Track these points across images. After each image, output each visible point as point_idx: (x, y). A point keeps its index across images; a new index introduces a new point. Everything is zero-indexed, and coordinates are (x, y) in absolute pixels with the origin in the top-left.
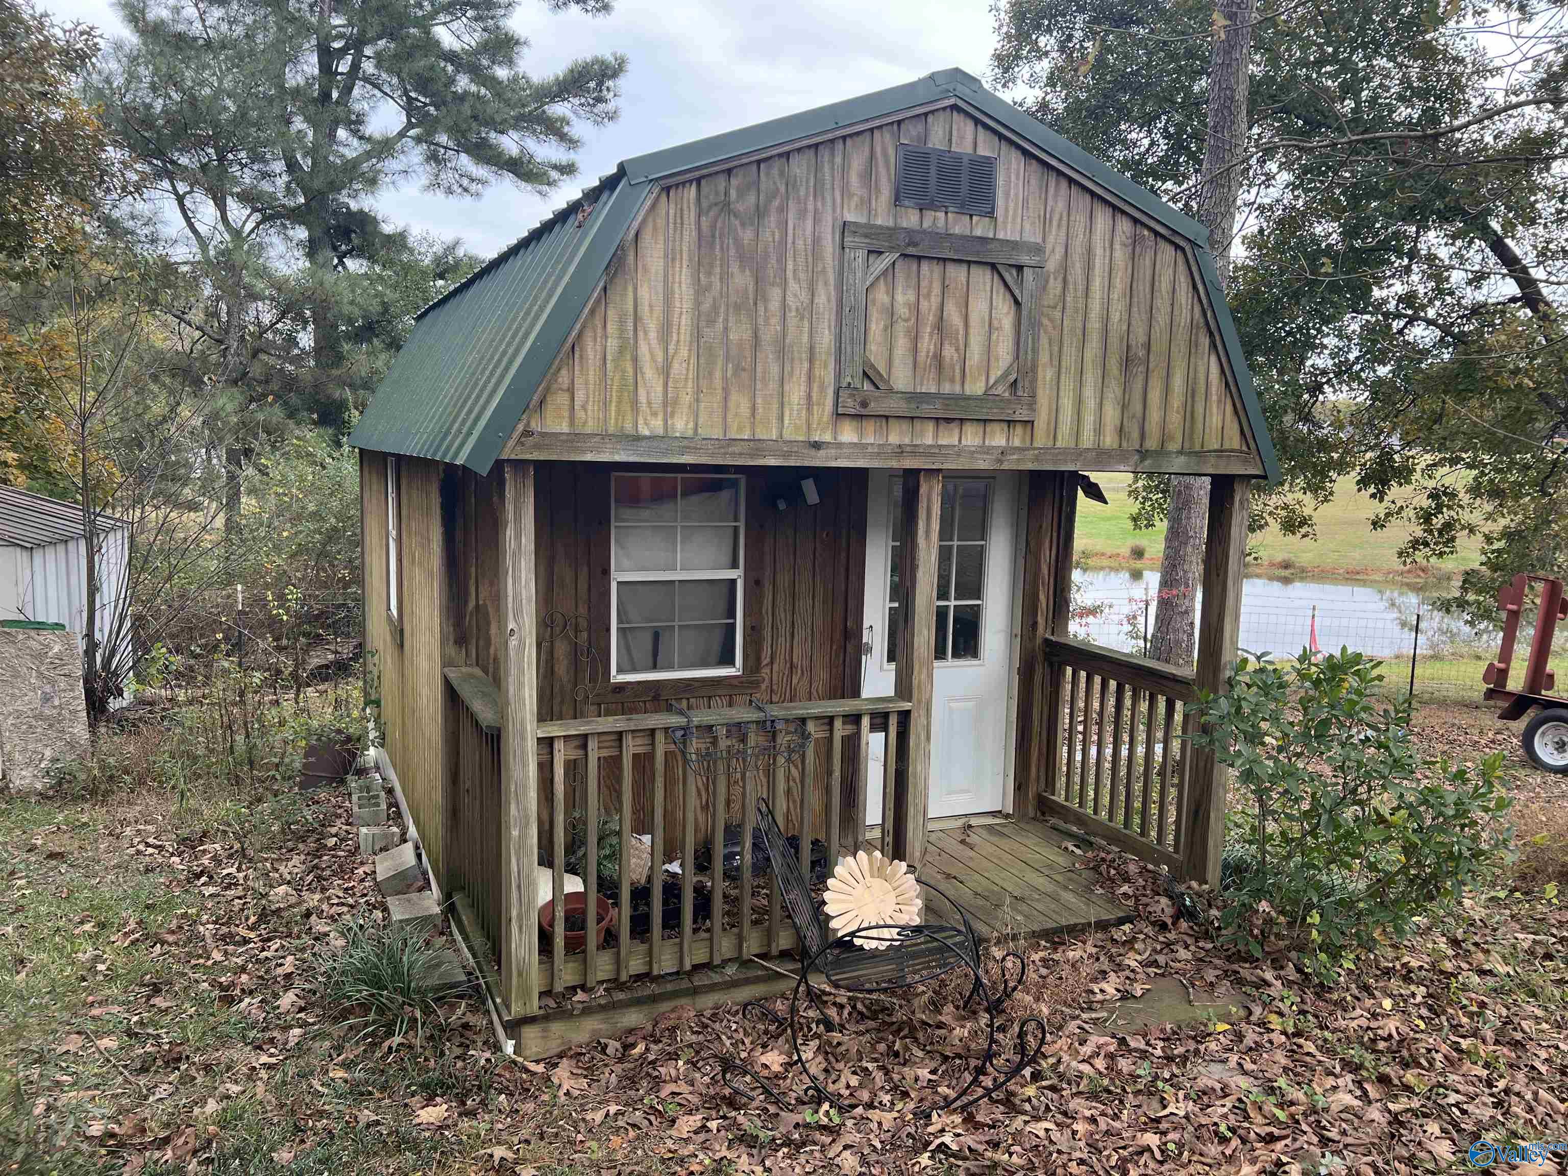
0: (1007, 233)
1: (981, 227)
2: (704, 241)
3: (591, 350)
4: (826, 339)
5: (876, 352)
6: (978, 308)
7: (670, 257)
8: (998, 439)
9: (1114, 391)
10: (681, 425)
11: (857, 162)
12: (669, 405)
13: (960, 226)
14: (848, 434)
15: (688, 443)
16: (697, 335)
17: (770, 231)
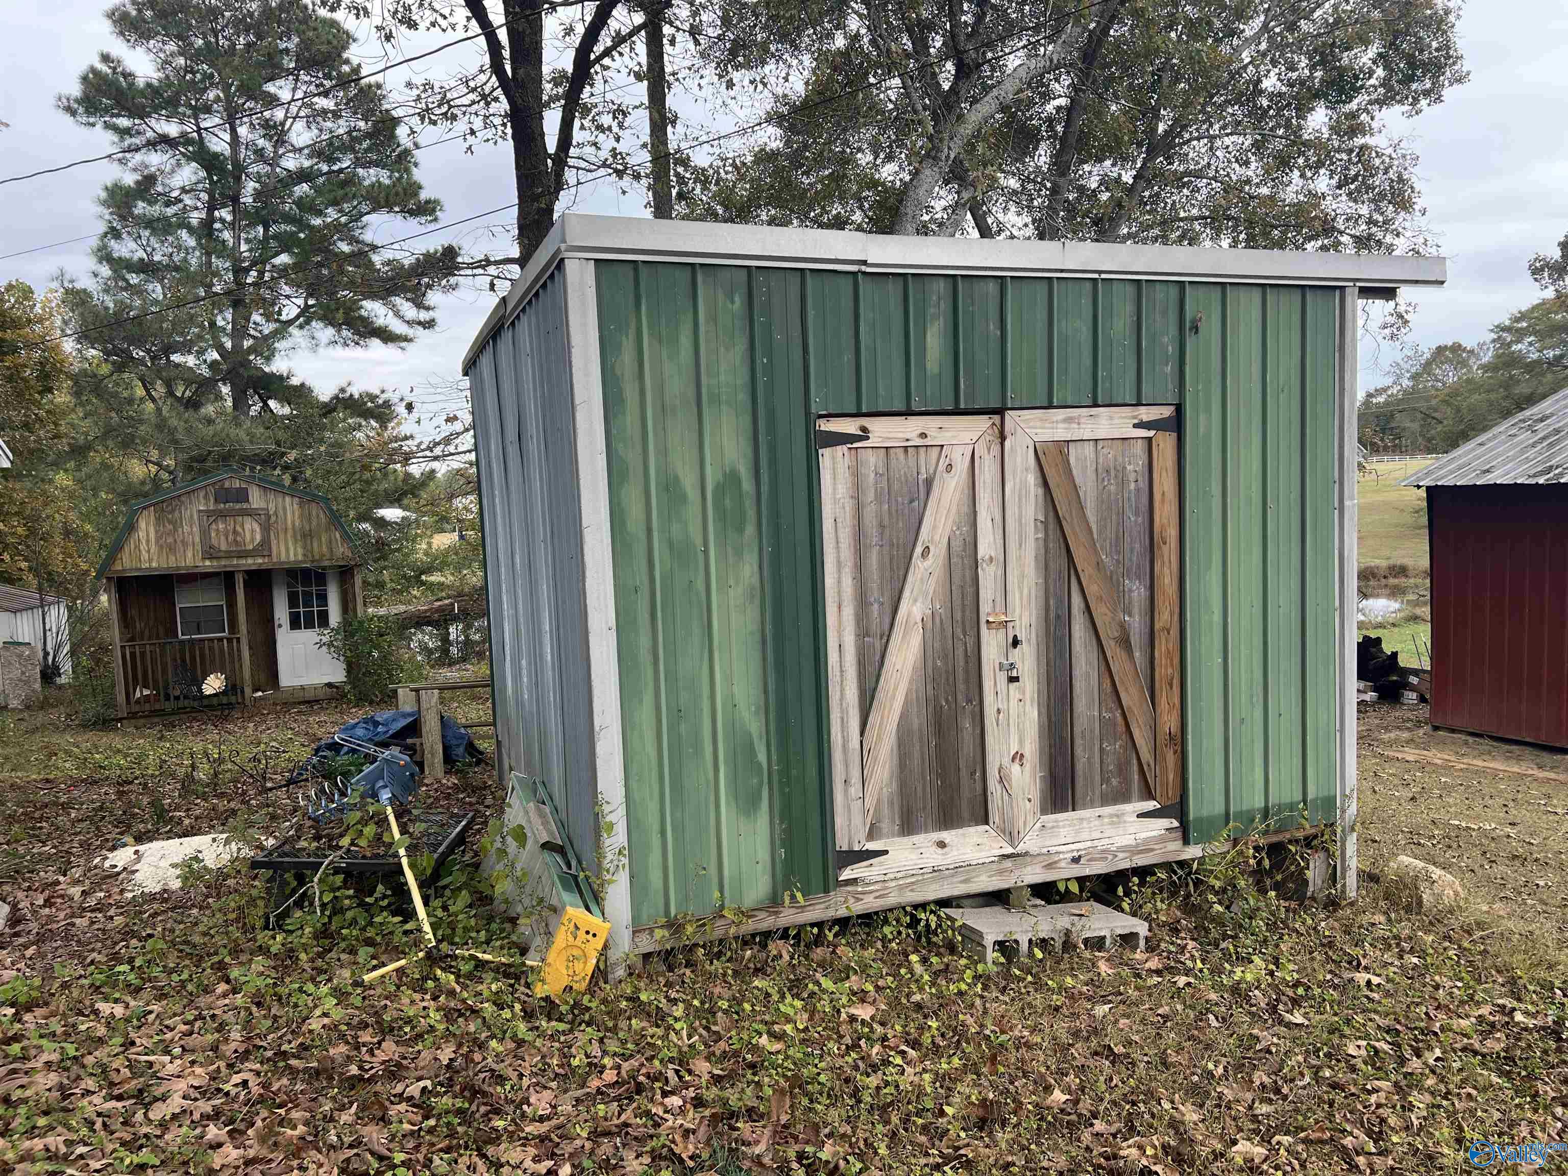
0: (255, 506)
1: (245, 506)
2: (158, 519)
3: (126, 549)
4: (197, 539)
5: (214, 542)
6: (247, 526)
7: (147, 524)
8: (260, 561)
9: (300, 544)
10: (154, 565)
11: (202, 494)
12: (150, 560)
13: (238, 506)
14: (208, 563)
15: (155, 569)
16: (157, 542)
17: (177, 514)
